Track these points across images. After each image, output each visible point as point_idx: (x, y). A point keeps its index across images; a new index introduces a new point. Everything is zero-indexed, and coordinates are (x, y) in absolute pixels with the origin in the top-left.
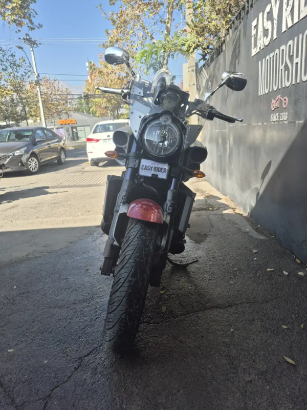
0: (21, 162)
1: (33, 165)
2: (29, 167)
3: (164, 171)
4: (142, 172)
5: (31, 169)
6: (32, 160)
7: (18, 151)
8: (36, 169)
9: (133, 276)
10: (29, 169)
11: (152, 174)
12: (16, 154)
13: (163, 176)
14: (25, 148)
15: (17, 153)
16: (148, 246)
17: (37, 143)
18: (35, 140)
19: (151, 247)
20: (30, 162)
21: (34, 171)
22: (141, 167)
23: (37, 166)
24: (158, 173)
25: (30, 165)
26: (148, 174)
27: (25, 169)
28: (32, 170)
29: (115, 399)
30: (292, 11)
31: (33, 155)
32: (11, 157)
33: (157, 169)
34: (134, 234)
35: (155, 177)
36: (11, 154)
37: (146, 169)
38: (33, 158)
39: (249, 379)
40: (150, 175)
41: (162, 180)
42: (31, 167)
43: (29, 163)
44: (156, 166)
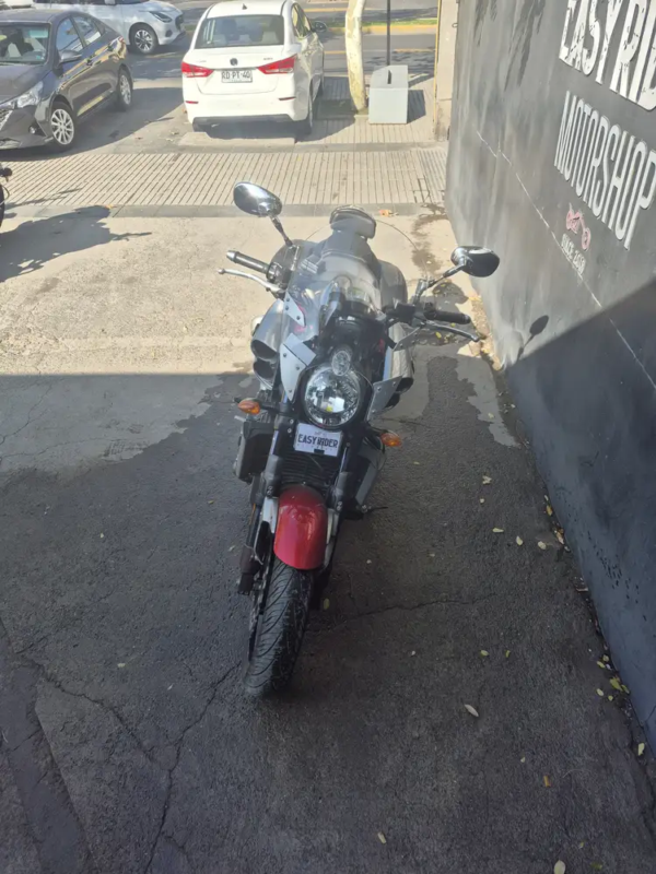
0: (35, 124)
1: (63, 127)
2: (55, 133)
3: (335, 445)
4: (299, 447)
5: (59, 140)
6: (57, 114)
7: (25, 96)
8: (71, 138)
9: (281, 643)
10: (55, 141)
11: (315, 450)
12: (20, 104)
13: (332, 452)
14: (40, 86)
15: (22, 102)
16: (301, 604)
17: (64, 66)
18: (58, 57)
19: (305, 604)
20: (55, 121)
21: (66, 142)
22: (297, 438)
23: (72, 130)
24: (324, 448)
25: (56, 128)
26: (309, 448)
27: (47, 140)
28: (62, 140)
29: (258, 751)
30: (634, 59)
31: (59, 101)
32: (11, 112)
33: (321, 441)
34: (283, 584)
35: (319, 453)
36: (9, 104)
37: (305, 441)
38: (59, 111)
39: (417, 735)
40: (313, 451)
41: (330, 458)
42: (58, 134)
43: (53, 123)
44: (321, 436)
